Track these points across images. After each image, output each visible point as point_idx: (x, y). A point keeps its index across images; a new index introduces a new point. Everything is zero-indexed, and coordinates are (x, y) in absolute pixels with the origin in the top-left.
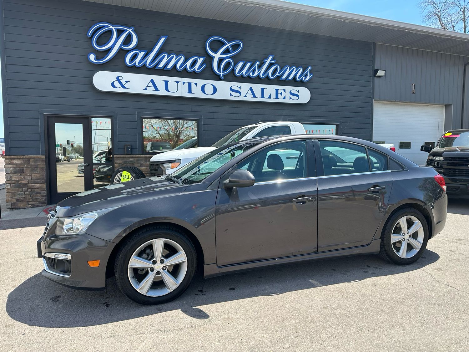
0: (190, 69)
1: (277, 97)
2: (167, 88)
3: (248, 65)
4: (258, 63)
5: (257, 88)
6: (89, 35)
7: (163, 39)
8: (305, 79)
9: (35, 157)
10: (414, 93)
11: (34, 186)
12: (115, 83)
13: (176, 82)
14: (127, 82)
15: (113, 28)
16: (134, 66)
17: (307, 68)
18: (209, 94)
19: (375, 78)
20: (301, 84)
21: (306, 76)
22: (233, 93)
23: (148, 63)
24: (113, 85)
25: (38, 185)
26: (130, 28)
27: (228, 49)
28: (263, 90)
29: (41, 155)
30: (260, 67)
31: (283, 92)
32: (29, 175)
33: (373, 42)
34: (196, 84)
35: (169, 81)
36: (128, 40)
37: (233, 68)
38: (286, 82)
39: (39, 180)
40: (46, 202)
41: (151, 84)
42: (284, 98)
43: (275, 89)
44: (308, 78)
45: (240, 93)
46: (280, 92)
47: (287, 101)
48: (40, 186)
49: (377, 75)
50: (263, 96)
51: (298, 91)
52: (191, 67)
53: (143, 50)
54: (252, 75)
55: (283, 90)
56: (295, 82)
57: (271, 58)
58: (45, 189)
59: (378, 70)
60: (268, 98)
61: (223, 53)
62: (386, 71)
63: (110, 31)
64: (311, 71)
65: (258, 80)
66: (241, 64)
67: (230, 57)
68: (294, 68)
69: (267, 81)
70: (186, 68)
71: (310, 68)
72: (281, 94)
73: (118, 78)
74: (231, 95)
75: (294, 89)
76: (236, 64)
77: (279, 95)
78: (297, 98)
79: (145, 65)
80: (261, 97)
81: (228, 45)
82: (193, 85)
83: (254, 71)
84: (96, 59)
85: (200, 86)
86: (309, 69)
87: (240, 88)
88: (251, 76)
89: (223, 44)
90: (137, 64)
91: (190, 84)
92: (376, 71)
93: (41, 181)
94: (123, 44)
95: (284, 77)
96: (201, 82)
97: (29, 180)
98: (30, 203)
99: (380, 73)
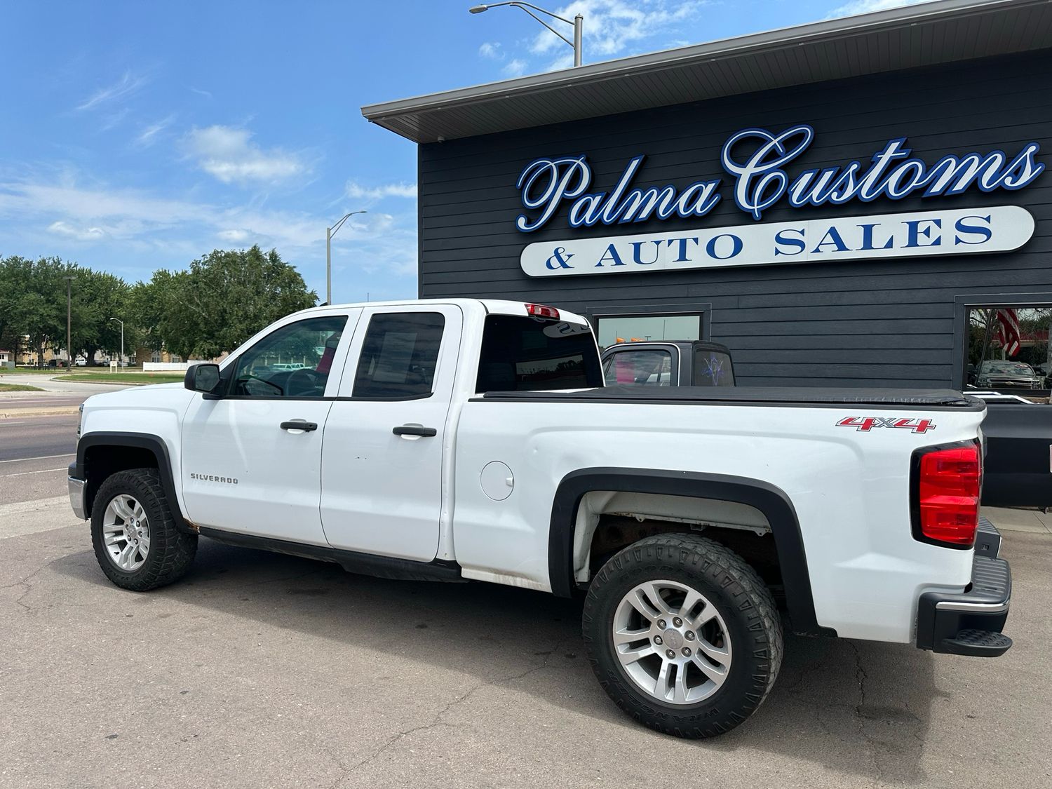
0: (685, 212)
1: (913, 242)
2: (637, 259)
3: (828, 175)
4: (855, 167)
7: (635, 163)
8: (1011, 183)
13: (655, 242)
14: (570, 256)
15: (553, 164)
17: (1023, 150)
18: (724, 257)
20: (1000, 196)
21: (1017, 173)
22: (783, 248)
24: (549, 265)
27: (774, 149)
30: (859, 175)
31: (934, 226)
34: (696, 240)
35: (641, 243)
37: (787, 190)
42: (938, 242)
43: (907, 223)
45: (802, 244)
46: (921, 228)
47: (948, 248)
50: (868, 244)
54: (837, 198)
55: (934, 221)
56: (975, 196)
57: (894, 146)
60: (884, 248)
63: (548, 173)
65: (855, 207)
66: (807, 178)
67: (778, 168)
69: (882, 204)
71: (1033, 149)
72: (927, 232)
75: (972, 216)
76: (792, 181)
77: (921, 238)
79: (600, 221)
80: (862, 246)
82: (690, 243)
83: (842, 189)
85: (704, 243)
89: (762, 142)
90: (588, 222)
91: (683, 243)
95: (937, 188)
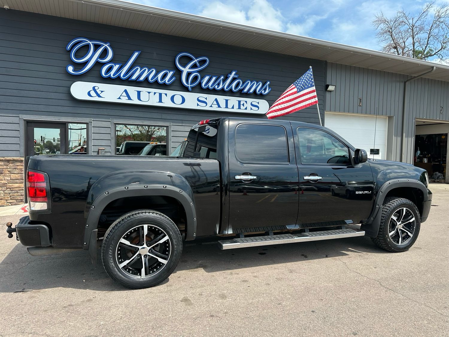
5: (221, 99)
6: (68, 48)
9: (14, 159)
10: (361, 106)
11: (12, 185)
12: (91, 93)
16: (109, 77)
19: (327, 93)
23: (122, 75)
25: (16, 185)
26: (106, 43)
28: (227, 101)
29: (20, 157)
32: (8, 175)
33: (325, 61)
36: (105, 53)
38: (247, 95)
39: (17, 180)
40: (24, 200)
41: (124, 94)
44: (267, 91)
48: (18, 185)
49: (328, 90)
51: (258, 103)
52: (162, 80)
53: (118, 64)
58: (23, 188)
59: (329, 85)
61: (191, 68)
62: (335, 86)
64: (269, 85)
68: (255, 83)
70: (157, 80)
73: (94, 88)
74: (198, 105)
78: (258, 109)
81: (196, 61)
84: (74, 70)
86: (267, 84)
87: (206, 99)
88: (216, 88)
92: (327, 86)
93: (19, 181)
94: (99, 57)
96: (170, 93)
97: (8, 180)
98: (8, 201)
99: (331, 88)
